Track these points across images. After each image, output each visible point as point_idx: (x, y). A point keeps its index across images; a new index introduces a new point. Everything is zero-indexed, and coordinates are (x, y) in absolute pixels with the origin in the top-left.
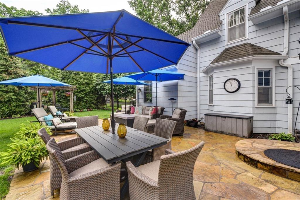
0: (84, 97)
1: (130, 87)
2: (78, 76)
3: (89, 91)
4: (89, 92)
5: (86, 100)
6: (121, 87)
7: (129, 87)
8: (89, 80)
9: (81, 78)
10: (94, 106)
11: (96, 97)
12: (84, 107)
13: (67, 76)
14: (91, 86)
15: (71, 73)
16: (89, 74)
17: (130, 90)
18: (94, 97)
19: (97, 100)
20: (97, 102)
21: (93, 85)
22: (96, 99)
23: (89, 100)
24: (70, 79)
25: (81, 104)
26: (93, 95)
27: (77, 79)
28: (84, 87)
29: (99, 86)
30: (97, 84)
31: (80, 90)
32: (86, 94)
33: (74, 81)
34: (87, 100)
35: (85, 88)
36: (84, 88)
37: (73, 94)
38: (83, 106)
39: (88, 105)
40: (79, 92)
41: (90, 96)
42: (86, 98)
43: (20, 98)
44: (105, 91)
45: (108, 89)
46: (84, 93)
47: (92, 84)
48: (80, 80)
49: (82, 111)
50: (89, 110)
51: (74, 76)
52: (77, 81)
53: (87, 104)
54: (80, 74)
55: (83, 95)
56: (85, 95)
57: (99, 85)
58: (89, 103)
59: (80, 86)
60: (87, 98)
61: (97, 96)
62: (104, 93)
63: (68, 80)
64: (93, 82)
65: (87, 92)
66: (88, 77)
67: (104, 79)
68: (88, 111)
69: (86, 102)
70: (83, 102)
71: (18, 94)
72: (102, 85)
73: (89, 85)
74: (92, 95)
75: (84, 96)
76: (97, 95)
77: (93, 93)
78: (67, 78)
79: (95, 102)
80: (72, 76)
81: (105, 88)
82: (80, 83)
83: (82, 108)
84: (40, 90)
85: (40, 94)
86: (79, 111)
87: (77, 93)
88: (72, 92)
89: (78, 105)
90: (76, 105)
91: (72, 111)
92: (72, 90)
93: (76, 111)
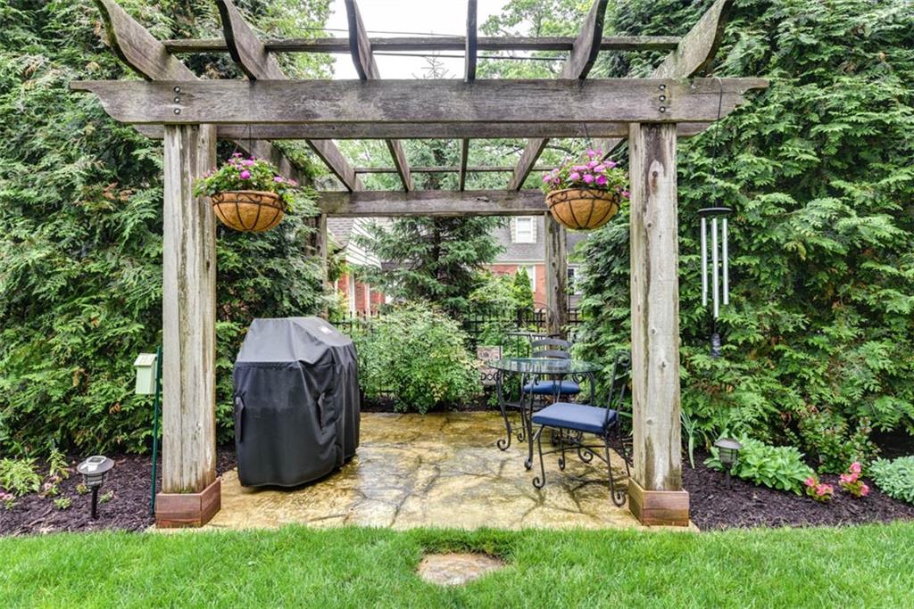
83: (853, 425)
84: (183, 153)
85: (189, 202)
86: (803, 486)
87: (767, 189)
88: (656, 153)
89: (793, 375)
90: (755, 364)
91: (659, 479)
92: (654, 116)
93: (745, 474)
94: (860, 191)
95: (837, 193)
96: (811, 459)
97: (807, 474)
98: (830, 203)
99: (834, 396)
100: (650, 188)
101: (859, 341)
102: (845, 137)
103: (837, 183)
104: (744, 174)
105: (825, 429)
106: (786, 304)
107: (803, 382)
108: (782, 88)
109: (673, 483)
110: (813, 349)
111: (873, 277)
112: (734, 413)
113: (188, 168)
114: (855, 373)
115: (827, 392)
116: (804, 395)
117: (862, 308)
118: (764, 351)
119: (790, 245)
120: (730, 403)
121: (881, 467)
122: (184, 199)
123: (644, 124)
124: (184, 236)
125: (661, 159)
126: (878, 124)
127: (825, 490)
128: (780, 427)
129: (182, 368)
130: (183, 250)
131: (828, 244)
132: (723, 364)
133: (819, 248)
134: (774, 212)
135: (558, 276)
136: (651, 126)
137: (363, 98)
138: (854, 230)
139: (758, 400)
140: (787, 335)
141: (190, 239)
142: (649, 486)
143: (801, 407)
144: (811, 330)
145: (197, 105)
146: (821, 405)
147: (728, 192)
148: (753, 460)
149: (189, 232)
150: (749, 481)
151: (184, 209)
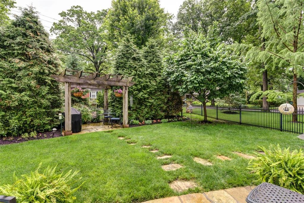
0: (148, 98)
1: (239, 74)
2: (138, 62)
3: (156, 87)
4: (155, 89)
5: (150, 104)
6: (219, 74)
7: (237, 75)
8: (155, 68)
9: (142, 66)
10: (163, 114)
11: (166, 97)
12: (147, 115)
13: (122, 63)
14: (158, 79)
15: (128, 58)
16: (155, 59)
17: (237, 81)
18: (164, 98)
19: (167, 103)
20: (168, 107)
21: (162, 77)
22: (166, 101)
23: (155, 103)
24: (126, 68)
25: (143, 111)
26: (162, 94)
27: (136, 67)
28: (148, 80)
29: (173, 77)
30: (169, 74)
31: (141, 86)
32: (150, 93)
33: (132, 72)
34: (152, 103)
35: (149, 83)
36: (147, 82)
37: (127, 92)
38: (145, 114)
39: (153, 112)
40: (139, 90)
41: (156, 96)
42: (151, 99)
43: (41, 100)
44: (184, 86)
45: (191, 81)
46: (148, 92)
47: (160, 75)
48: (141, 69)
49: (143, 125)
50: (155, 121)
51: (132, 62)
52: (136, 71)
53: (152, 110)
54: (142, 59)
55: (145, 94)
56: (149, 95)
57: (172, 75)
58: (155, 109)
59: (140, 79)
60: (153, 101)
61: (168, 96)
62: (181, 89)
63: (123, 70)
64: (161, 71)
65: (152, 89)
66: (154, 64)
67: (181, 62)
68: (153, 123)
69: (151, 106)
70: (146, 106)
71: (38, 94)
72: (177, 74)
73: (156, 77)
74: (159, 95)
75: (146, 96)
76: (168, 94)
77: (161, 91)
78: (122, 67)
79: (165, 107)
80: (128, 64)
81: (184, 78)
82: (140, 73)
83: (144, 118)
84: (68, 86)
85: (69, 93)
86: (139, 124)
87: (136, 91)
88: (126, 89)
89: (138, 113)
90: (135, 112)
91: (126, 124)
92: (126, 85)
93: (134, 123)
94: (145, 92)
95: (143, 92)
96: (140, 122)
97: (139, 123)
98: (142, 93)
99: (142, 115)
100: (125, 93)
101: (145, 108)
102: (144, 85)
103: (143, 90)
104: (133, 89)
105: (141, 118)
106: (137, 104)
107: (139, 113)
108: (138, 79)
109: (127, 124)
110: (140, 110)
111: (146, 101)
112: (132, 118)
113: (69, 88)
114: (144, 112)
115: (142, 114)
116: (139, 115)
117: (145, 105)
118: (136, 110)
119: (138, 98)
120: (132, 117)
121: (146, 121)
122: (69, 92)
123: (125, 86)
124: (69, 97)
125: (126, 90)
126: (146, 84)
127: (141, 124)
128: (137, 119)
129: (69, 115)
130: (69, 99)
131: (142, 98)
132: (131, 112)
133: (141, 98)
134: (137, 93)
135: (107, 99)
136: (126, 86)
137: (94, 81)
138: (144, 96)
139: (135, 116)
140: (138, 108)
141: (70, 98)
142: (125, 124)
143: (139, 116)
144: (140, 108)
145: (71, 80)
146: (141, 116)
147: (132, 91)
148: (134, 122)
149: (70, 97)
150: (134, 124)
151: (69, 94)
